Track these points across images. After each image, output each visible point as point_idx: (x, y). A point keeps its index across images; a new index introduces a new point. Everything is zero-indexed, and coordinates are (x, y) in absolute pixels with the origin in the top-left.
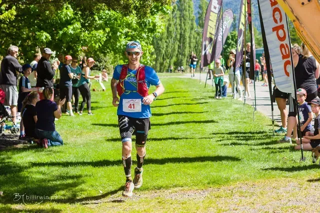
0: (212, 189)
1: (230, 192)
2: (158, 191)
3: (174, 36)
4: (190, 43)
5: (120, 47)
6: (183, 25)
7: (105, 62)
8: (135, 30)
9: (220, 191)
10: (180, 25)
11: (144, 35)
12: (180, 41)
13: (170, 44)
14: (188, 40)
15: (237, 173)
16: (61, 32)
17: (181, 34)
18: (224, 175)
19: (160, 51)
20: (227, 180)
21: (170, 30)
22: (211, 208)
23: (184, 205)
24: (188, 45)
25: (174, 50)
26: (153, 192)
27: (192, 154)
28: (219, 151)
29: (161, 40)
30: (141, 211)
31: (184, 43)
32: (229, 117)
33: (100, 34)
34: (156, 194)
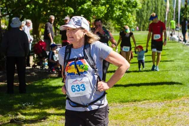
0: (166, 101)
1: (177, 103)
2: (134, 103)
3: (151, 8)
4: (161, 13)
6: (156, 2)
7: (109, 25)
9: (171, 103)
10: (155, 2)
13: (149, 14)
14: (160, 11)
15: (183, 92)
16: (80, 8)
17: (155, 8)
18: (174, 93)
19: (142, 18)
20: (176, 96)
21: (149, 5)
22: (165, 113)
23: (149, 111)
24: (159, 14)
26: (131, 103)
27: (156, 80)
28: (173, 79)
29: (143, 11)
30: (123, 115)
32: (181, 58)
33: (103, 8)
34: (133, 104)
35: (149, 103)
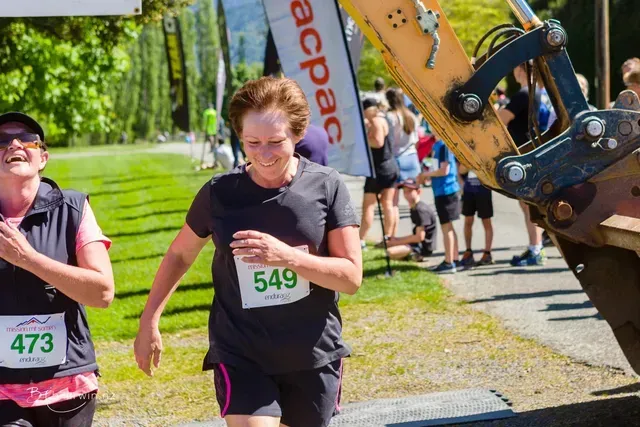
4: (160, 88)
5: (51, 99)
6: (145, 55)
8: (76, 69)
10: (141, 56)
11: (93, 78)
12: (141, 85)
13: (124, 93)
17: (143, 72)
25: (130, 103)
31: (149, 89)
35: (199, 336)
